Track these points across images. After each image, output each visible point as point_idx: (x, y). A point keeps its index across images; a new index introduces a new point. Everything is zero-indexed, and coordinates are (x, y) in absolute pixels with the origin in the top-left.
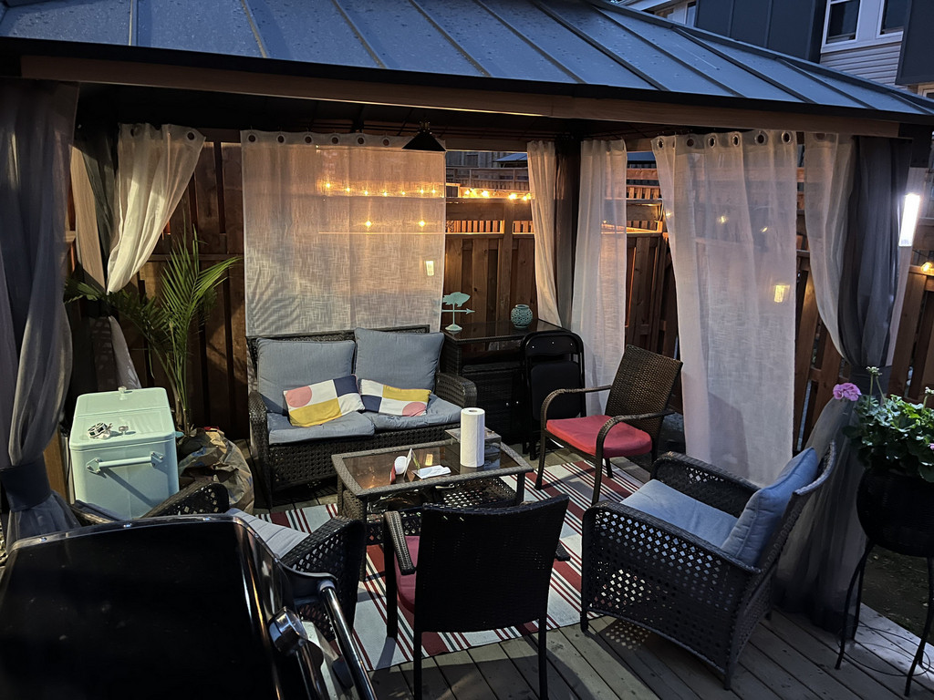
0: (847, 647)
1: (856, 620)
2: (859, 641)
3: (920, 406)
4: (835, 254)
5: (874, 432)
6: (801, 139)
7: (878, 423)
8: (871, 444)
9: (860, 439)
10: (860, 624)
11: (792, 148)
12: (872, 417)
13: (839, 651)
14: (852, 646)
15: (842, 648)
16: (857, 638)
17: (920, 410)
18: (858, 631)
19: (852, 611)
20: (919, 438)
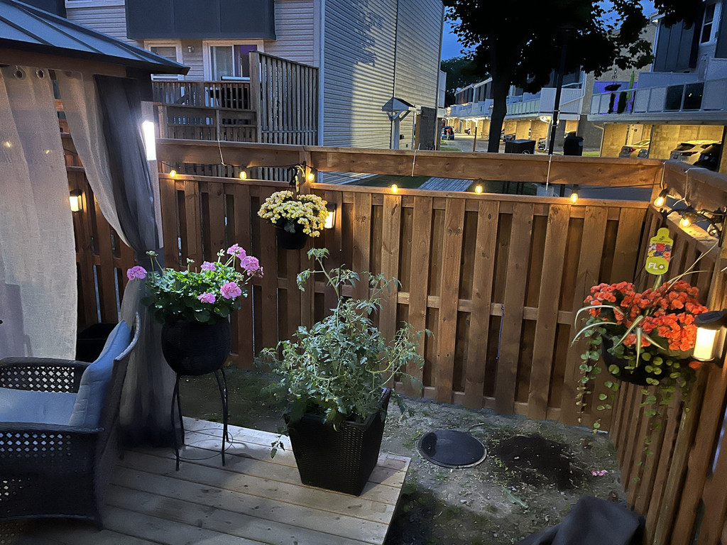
0: (181, 452)
1: (182, 430)
2: (187, 444)
3: (187, 272)
4: (104, 169)
5: (162, 298)
6: (53, 75)
7: (162, 290)
8: (161, 307)
9: (154, 305)
10: (186, 432)
11: (46, 83)
12: (158, 287)
13: (175, 457)
14: (184, 450)
15: (177, 455)
16: (186, 442)
17: (187, 275)
18: (185, 437)
19: (178, 426)
20: (190, 294)
